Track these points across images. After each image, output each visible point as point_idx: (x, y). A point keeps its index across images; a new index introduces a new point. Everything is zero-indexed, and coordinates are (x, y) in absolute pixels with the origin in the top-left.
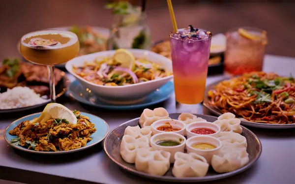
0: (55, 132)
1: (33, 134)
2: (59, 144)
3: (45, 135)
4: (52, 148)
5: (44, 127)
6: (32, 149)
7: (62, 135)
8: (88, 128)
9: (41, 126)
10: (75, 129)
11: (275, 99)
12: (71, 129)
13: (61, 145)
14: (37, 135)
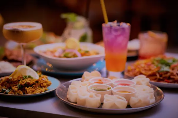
0: (23, 83)
1: (8, 85)
2: (25, 91)
3: (16, 85)
4: (20, 93)
5: (15, 80)
6: (6, 93)
7: (28, 85)
8: (46, 82)
9: (14, 79)
10: (37, 82)
11: (173, 69)
12: (34, 82)
13: (26, 92)
14: (11, 85)
